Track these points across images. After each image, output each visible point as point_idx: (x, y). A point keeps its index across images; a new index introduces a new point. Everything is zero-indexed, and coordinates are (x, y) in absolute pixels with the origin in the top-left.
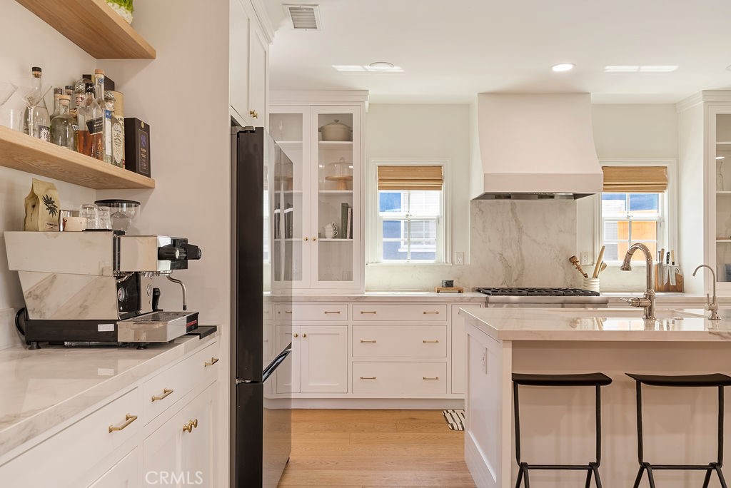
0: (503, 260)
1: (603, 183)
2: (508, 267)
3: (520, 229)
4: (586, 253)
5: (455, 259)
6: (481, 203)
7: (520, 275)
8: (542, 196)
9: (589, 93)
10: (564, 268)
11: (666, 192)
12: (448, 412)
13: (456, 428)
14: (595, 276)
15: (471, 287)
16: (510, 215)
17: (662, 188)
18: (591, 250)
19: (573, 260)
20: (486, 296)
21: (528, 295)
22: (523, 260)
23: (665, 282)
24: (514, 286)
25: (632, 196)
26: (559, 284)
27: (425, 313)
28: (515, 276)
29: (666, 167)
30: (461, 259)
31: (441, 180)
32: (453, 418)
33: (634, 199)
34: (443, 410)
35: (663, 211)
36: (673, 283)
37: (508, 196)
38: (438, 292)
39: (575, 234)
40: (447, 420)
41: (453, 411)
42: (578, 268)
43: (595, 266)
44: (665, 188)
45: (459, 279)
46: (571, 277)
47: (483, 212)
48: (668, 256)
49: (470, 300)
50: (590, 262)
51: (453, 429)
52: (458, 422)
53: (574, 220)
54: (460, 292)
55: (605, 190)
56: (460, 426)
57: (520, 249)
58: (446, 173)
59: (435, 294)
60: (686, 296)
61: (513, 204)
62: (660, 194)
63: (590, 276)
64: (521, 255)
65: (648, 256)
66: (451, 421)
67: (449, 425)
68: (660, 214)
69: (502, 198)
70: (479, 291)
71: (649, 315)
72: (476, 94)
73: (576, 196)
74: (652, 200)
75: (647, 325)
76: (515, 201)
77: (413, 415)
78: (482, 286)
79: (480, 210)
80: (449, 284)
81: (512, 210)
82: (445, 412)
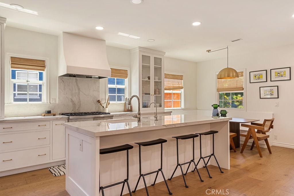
0: (72, 101)
1: (111, 74)
2: (74, 104)
3: (79, 89)
4: (103, 99)
5: (51, 102)
6: (63, 78)
7: (79, 107)
8: (88, 77)
9: (105, 41)
10: (95, 104)
11: (127, 79)
12: (51, 168)
13: (57, 175)
14: (106, 107)
15: (59, 113)
16: (75, 83)
17: (126, 77)
18: (105, 98)
19: (99, 101)
20: (68, 116)
21: (85, 115)
22: (80, 102)
23: (127, 109)
24: (77, 112)
25: (117, 79)
26: (94, 110)
27: (39, 126)
28: (77, 108)
29: (127, 70)
30: (54, 101)
31: (45, 67)
32: (54, 171)
33: (118, 80)
34: (48, 168)
35: (126, 85)
36: (130, 109)
37: (74, 76)
38: (44, 116)
39: (99, 92)
40: (52, 172)
41: (53, 167)
42: (101, 104)
43: (106, 103)
44: (127, 77)
45: (53, 109)
46: (98, 108)
47: (64, 82)
48: (128, 100)
49: (61, 119)
50: (104, 102)
51: (56, 176)
52: (57, 172)
53: (99, 86)
54: (54, 115)
55: (111, 76)
56: (59, 174)
57: (79, 97)
58: (47, 64)
59: (43, 117)
60: (133, 113)
61: (76, 80)
62: (125, 79)
63: (105, 107)
64: (80, 100)
65: (139, 99)
66: (54, 172)
67: (53, 174)
68: (125, 86)
69: (72, 77)
70: (63, 114)
71: (139, 121)
72: (62, 32)
73: (100, 78)
74: (123, 81)
75: (139, 125)
76: (77, 78)
77: (33, 173)
78: (63, 112)
79: (63, 81)
80: (49, 112)
81: (76, 82)
82: (49, 168)
